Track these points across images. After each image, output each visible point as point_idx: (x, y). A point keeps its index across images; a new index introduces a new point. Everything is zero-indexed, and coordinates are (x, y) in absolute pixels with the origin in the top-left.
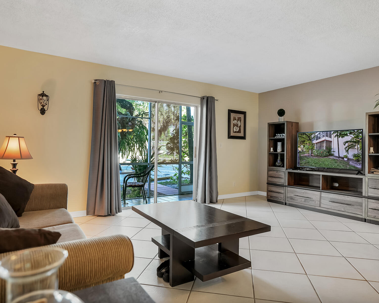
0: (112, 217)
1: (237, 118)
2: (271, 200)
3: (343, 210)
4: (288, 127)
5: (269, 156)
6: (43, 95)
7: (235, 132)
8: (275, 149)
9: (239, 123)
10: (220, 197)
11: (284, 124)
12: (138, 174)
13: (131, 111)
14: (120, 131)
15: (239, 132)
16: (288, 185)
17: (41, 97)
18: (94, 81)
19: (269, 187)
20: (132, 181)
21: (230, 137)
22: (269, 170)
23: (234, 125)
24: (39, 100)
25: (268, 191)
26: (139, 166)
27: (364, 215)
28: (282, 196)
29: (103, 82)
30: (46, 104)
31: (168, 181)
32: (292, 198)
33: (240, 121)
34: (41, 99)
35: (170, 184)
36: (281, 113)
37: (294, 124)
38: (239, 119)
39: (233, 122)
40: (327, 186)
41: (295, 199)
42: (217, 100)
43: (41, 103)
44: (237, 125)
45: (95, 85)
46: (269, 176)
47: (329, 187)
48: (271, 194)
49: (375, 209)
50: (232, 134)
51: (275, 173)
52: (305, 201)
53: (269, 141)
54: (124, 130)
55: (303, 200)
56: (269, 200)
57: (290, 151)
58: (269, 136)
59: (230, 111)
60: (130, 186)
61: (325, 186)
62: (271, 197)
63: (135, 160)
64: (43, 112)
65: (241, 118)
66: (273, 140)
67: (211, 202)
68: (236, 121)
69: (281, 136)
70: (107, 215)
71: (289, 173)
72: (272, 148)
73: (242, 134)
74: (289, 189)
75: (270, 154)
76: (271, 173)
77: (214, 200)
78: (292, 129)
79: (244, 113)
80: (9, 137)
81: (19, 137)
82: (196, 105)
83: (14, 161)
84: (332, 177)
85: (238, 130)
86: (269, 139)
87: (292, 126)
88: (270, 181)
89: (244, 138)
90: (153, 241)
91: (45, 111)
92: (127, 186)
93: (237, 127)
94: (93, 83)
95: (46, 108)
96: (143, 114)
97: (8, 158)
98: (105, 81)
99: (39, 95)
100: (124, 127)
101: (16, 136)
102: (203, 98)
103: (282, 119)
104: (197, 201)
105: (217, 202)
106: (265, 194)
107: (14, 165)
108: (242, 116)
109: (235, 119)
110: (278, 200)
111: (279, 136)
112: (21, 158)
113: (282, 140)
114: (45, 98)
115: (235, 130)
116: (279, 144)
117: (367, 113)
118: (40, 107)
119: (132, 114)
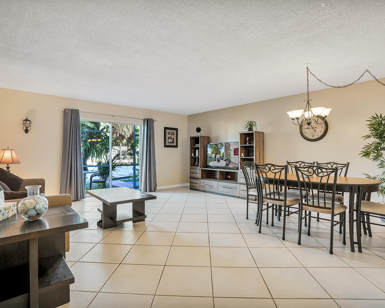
0: (78, 202)
1: (171, 133)
2: (193, 188)
3: (229, 192)
4: (201, 140)
5: (191, 159)
6: (26, 120)
7: (170, 143)
8: (195, 154)
9: (173, 137)
10: (158, 188)
11: (198, 138)
12: (102, 173)
13: (97, 126)
14: (90, 141)
15: (173, 142)
16: (201, 178)
17: (25, 122)
18: (64, 110)
19: (191, 180)
20: (97, 178)
21: (166, 146)
22: (191, 169)
23: (169, 138)
24: (24, 124)
25: (191, 183)
26: (103, 167)
27: (238, 194)
28: (198, 185)
29: (71, 111)
30: (29, 127)
31: (130, 179)
32: (203, 187)
33: (174, 135)
34: (25, 123)
35: (131, 181)
36: (198, 130)
37: (206, 137)
38: (173, 134)
39: (168, 136)
40: (223, 177)
41: (205, 187)
42: (155, 121)
43: (26, 126)
44: (171, 138)
45: (64, 112)
46: (191, 173)
47: (224, 178)
48: (192, 184)
49: (243, 190)
50: (167, 144)
51: (194, 170)
52: (210, 188)
53: (191, 149)
54: (93, 140)
55: (209, 187)
56: (191, 189)
57: (203, 156)
58: (191, 145)
59: (166, 128)
60: (94, 182)
61: (221, 178)
62: (192, 186)
63: (100, 163)
64: (27, 131)
65: (174, 133)
66: (194, 148)
67: (151, 191)
68: (170, 135)
69: (198, 145)
70: (74, 200)
71: (202, 170)
72: (193, 154)
73: (175, 144)
74: (202, 180)
75: (191, 158)
76: (192, 170)
77: (153, 189)
78: (205, 141)
79: (176, 129)
80: (4, 150)
81: (11, 150)
82: (141, 124)
83: (8, 165)
84: (227, 172)
85: (172, 141)
86: (191, 148)
87: (204, 139)
88: (192, 176)
89: (176, 146)
90: (99, 210)
91: (28, 131)
92: (92, 182)
93: (171, 139)
94: (63, 111)
95: (29, 129)
96: (107, 128)
97: (4, 163)
98: (72, 110)
99: (24, 120)
100: (92, 138)
101: (9, 149)
102: (144, 120)
103: (198, 134)
104: (141, 191)
105: (155, 191)
106: (189, 184)
107: (8, 168)
108: (175, 132)
109: (169, 134)
110: (196, 188)
111: (197, 146)
112: (13, 162)
113: (198, 148)
114: (28, 122)
115: (169, 141)
116: (197, 151)
117: (239, 133)
118: (25, 128)
119: (98, 128)
